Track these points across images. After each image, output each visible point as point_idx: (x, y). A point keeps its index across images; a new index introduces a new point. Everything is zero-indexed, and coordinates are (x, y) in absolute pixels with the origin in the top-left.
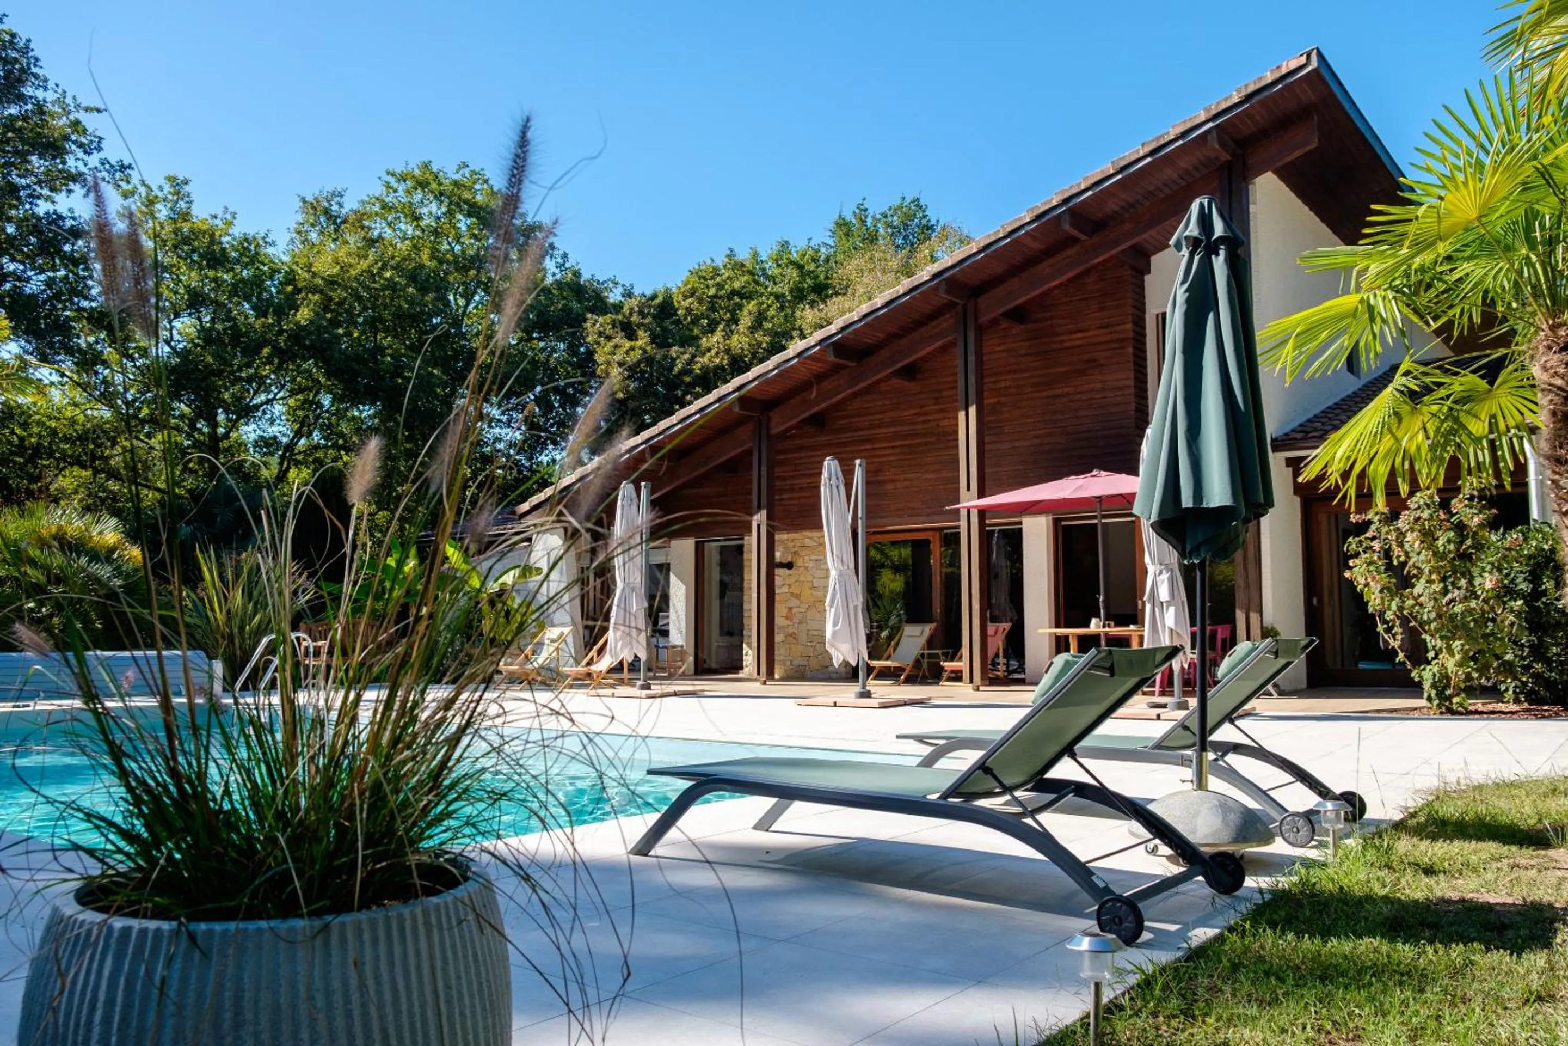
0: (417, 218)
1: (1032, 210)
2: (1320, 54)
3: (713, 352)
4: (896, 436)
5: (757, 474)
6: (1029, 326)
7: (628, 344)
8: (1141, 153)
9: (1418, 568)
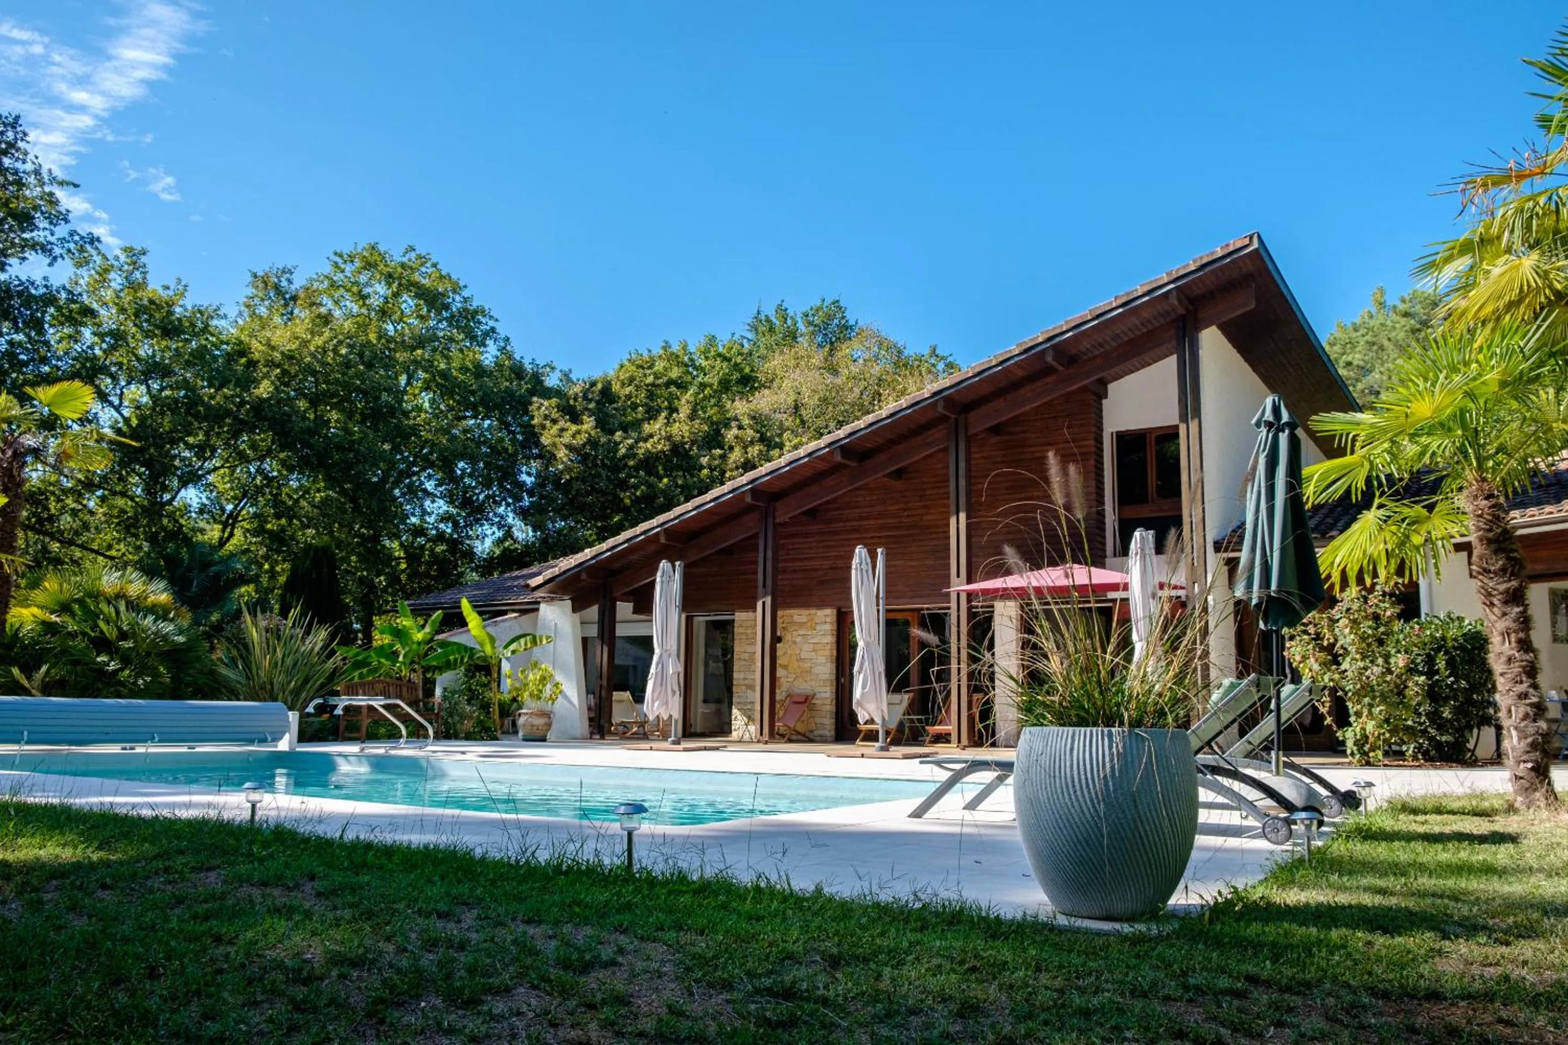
0: (363, 297)
1: (1021, 344)
2: (1259, 237)
3: (656, 439)
4: (882, 528)
5: (763, 559)
6: (1005, 437)
7: (574, 428)
8: (1114, 305)
9: (1345, 649)
